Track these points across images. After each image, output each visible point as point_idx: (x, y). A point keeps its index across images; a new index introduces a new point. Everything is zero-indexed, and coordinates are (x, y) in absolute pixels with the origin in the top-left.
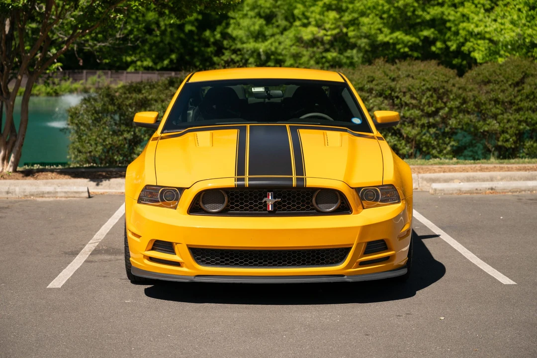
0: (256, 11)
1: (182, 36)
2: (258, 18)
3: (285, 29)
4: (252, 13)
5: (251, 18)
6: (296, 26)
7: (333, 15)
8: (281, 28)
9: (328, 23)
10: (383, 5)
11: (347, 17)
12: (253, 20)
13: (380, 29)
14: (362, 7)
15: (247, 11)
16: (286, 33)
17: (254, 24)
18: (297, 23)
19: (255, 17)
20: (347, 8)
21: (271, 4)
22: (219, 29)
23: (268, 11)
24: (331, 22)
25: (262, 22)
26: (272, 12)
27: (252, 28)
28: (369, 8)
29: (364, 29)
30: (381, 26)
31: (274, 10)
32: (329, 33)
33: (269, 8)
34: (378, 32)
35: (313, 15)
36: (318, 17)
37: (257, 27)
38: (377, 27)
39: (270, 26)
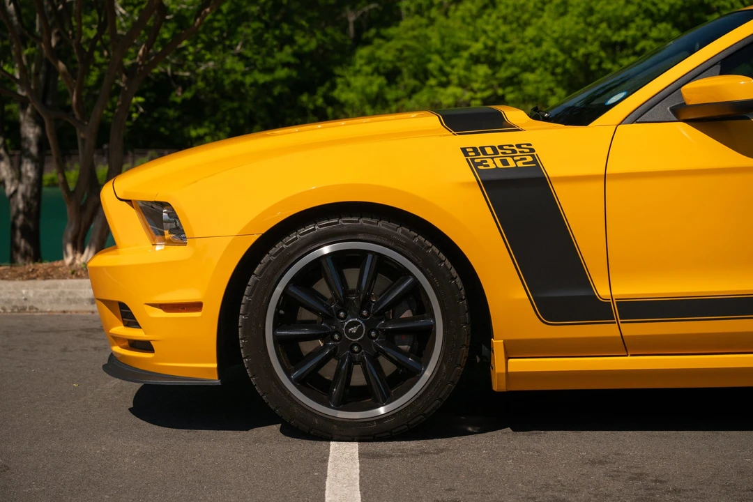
0: (374, 65)
1: (269, 100)
2: (376, 75)
3: (414, 91)
4: (367, 69)
5: (367, 74)
6: (431, 87)
7: (483, 70)
8: (409, 90)
9: (476, 81)
10: (556, 56)
11: (503, 73)
12: (370, 78)
13: (551, 90)
14: (525, 59)
15: (361, 65)
16: (416, 97)
17: (371, 84)
18: (432, 82)
19: (372, 74)
20: (504, 60)
21: (395, 56)
22: (321, 90)
23: (389, 66)
24: (480, 80)
25: (381, 80)
26: (395, 67)
27: (368, 90)
28: (535, 60)
29: (529, 89)
30: (552, 85)
31: (399, 64)
32: (479, 95)
33: (392, 62)
34: (549, 93)
35: (455, 70)
36: (462, 73)
37: (375, 88)
38: (546, 86)
39: (394, 87)
